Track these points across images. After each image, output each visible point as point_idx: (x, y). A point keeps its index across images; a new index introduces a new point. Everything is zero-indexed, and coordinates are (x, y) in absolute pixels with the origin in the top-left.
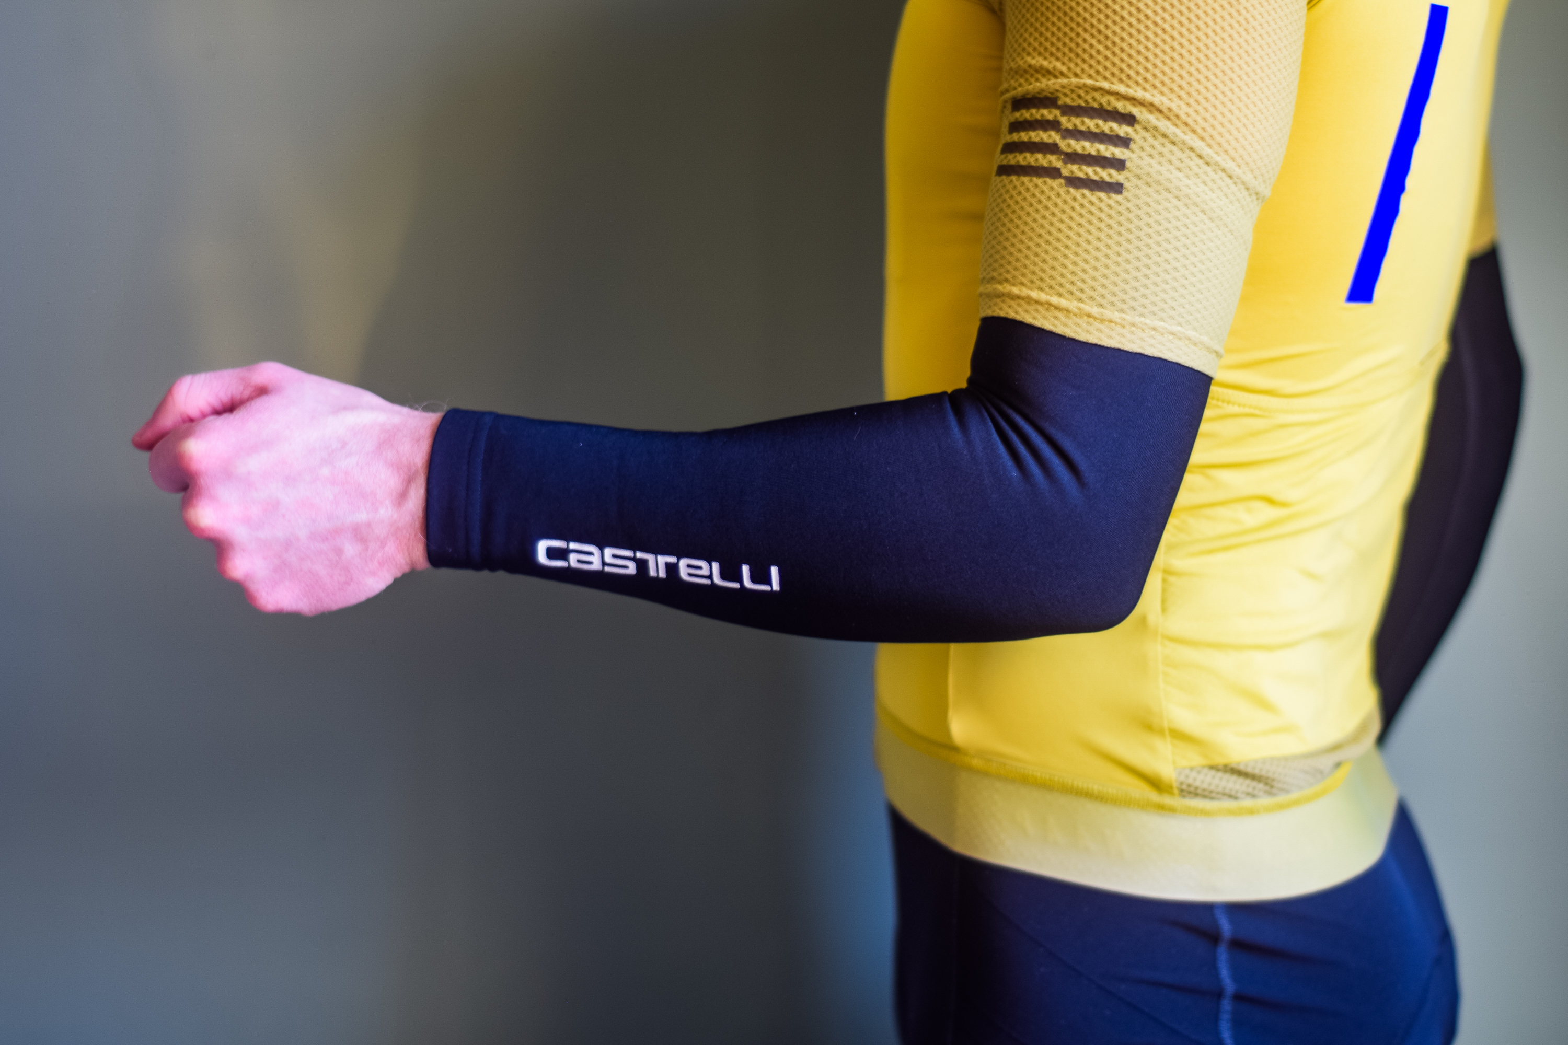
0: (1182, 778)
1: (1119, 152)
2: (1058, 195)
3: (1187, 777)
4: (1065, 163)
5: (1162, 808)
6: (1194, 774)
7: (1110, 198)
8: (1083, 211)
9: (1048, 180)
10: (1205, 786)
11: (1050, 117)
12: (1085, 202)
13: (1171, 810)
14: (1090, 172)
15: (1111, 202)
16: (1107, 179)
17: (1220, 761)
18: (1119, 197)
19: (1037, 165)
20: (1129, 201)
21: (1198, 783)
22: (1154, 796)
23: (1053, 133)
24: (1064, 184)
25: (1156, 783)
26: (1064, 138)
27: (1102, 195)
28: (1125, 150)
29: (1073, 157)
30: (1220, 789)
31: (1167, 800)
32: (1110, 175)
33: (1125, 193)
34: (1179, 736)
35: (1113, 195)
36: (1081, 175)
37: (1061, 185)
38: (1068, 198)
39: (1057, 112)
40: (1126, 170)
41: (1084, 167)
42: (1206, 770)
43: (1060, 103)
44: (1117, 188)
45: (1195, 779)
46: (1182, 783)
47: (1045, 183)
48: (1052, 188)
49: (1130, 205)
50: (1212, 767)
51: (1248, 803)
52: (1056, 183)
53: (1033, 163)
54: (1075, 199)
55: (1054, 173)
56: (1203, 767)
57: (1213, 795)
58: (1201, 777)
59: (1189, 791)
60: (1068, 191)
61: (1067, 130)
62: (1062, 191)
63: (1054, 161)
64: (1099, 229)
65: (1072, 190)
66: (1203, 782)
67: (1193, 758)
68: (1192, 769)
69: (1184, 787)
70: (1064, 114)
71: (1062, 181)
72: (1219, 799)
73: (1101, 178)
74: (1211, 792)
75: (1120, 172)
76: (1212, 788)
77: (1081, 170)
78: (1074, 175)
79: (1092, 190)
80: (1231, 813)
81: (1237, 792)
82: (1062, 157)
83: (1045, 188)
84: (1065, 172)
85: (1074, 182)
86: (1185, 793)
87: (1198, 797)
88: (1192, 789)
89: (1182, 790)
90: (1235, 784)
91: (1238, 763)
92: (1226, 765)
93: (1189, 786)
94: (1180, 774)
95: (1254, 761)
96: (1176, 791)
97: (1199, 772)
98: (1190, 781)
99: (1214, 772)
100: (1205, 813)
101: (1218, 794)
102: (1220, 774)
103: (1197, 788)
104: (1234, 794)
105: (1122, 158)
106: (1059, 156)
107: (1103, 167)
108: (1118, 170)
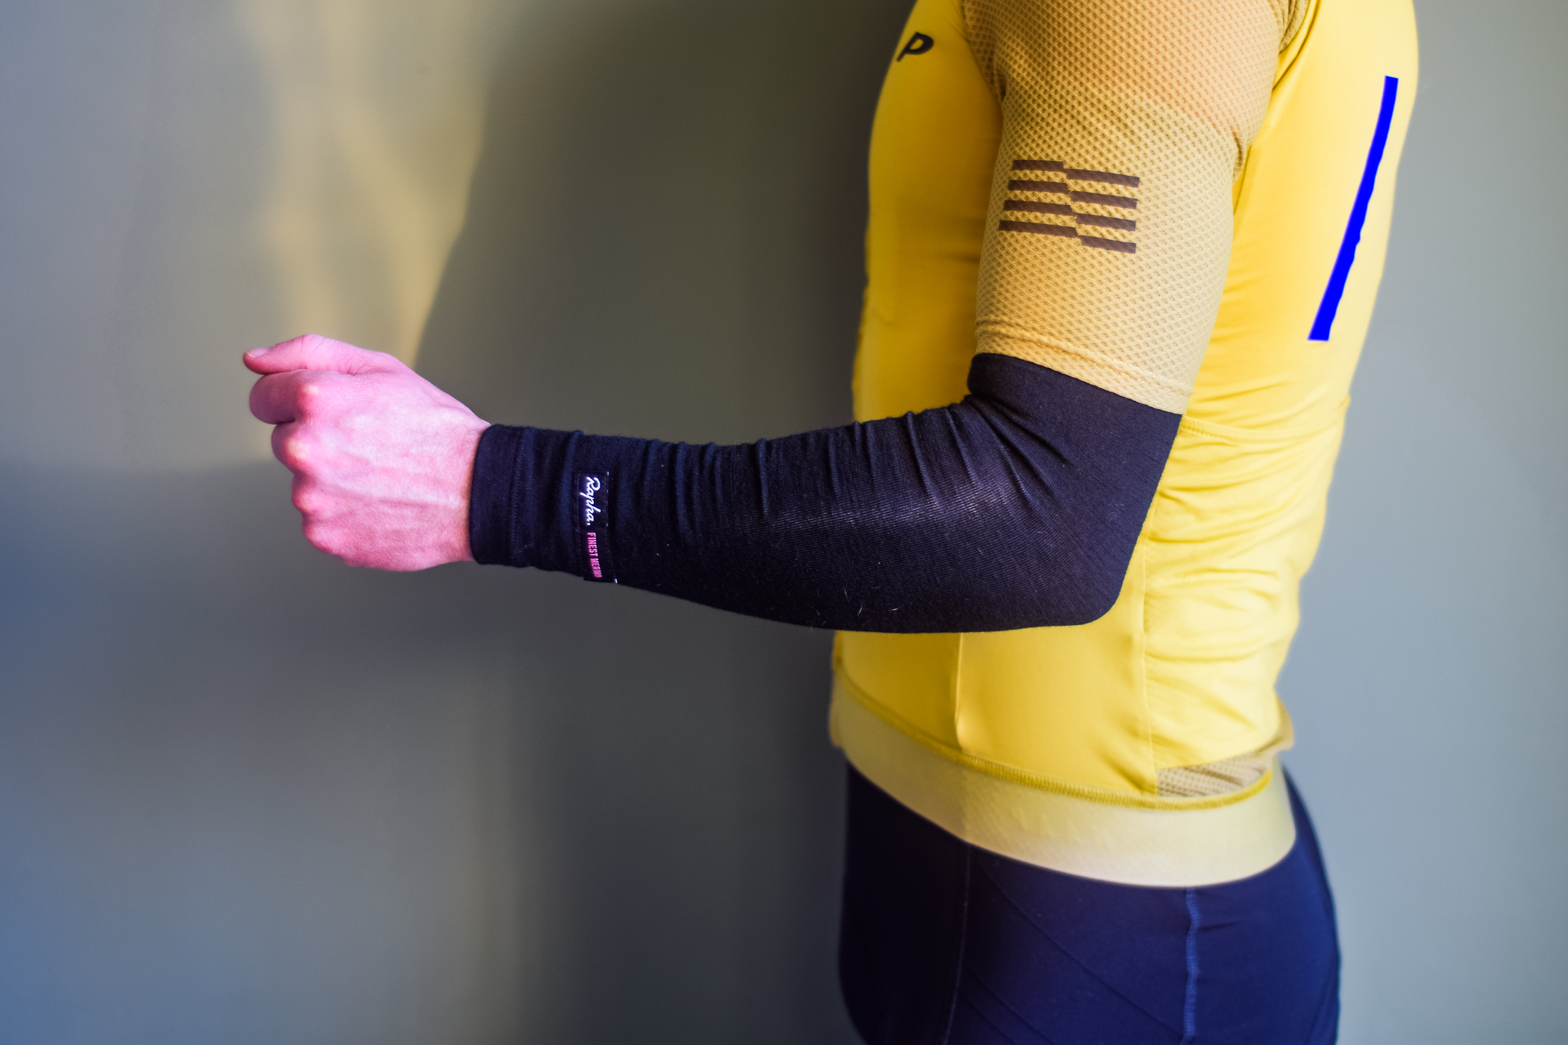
0: (1162, 778)
1: (1127, 213)
2: (1077, 252)
3: (1166, 777)
4: (1079, 223)
5: (1141, 805)
6: (1171, 775)
7: (1124, 256)
8: (1102, 268)
9: (1064, 238)
10: (1181, 785)
11: (1057, 180)
12: (1102, 259)
13: (1151, 806)
14: (1106, 232)
15: (1125, 260)
16: (1122, 239)
17: (1194, 762)
18: (1132, 256)
19: (1051, 223)
20: (1141, 260)
21: (1175, 783)
22: (1135, 794)
23: (1062, 195)
24: (1080, 243)
25: (1138, 783)
26: (1074, 200)
27: (1117, 253)
28: (1132, 211)
29: (1085, 218)
30: (1193, 788)
31: (1147, 798)
32: (1122, 236)
33: (1138, 253)
34: (1160, 741)
35: (1127, 254)
36: (1097, 235)
37: (1078, 244)
38: (1087, 256)
39: (1063, 175)
40: (1136, 231)
41: (1098, 227)
42: (1181, 771)
43: (1066, 167)
44: (1130, 247)
45: (1173, 779)
46: (1162, 783)
47: (1061, 241)
48: (1069, 246)
49: (1142, 263)
50: (1186, 769)
51: (1213, 798)
52: (1074, 241)
53: (1046, 222)
54: (1093, 257)
55: (1070, 232)
56: (1179, 768)
57: (1187, 792)
58: (1177, 777)
59: (1168, 789)
60: (1084, 249)
61: (1075, 192)
62: (1080, 248)
63: (1067, 220)
64: (1117, 286)
65: (1088, 248)
66: (1179, 781)
67: (1171, 761)
68: (1169, 770)
69: (1164, 786)
70: (1070, 177)
71: (1079, 240)
72: (1191, 796)
73: (1116, 238)
74: (1185, 790)
75: (1132, 232)
76: (1187, 786)
77: (1095, 230)
78: (1089, 235)
79: (1107, 249)
80: (1198, 806)
81: (1206, 789)
82: (1076, 218)
83: (1063, 246)
84: (1080, 232)
85: (1089, 241)
86: (1163, 792)
87: (1174, 794)
88: (1170, 788)
89: (1161, 789)
90: (1204, 782)
91: (1209, 765)
92: (1198, 767)
93: (1168, 785)
94: (1160, 775)
95: (1221, 762)
96: (1156, 790)
97: (1175, 773)
98: (1169, 781)
99: (1187, 773)
100: (1178, 808)
101: (1191, 791)
102: (1192, 774)
103: (1174, 787)
104: (1203, 791)
105: (1132, 218)
106: (1072, 217)
107: (1116, 228)
108: (1129, 230)
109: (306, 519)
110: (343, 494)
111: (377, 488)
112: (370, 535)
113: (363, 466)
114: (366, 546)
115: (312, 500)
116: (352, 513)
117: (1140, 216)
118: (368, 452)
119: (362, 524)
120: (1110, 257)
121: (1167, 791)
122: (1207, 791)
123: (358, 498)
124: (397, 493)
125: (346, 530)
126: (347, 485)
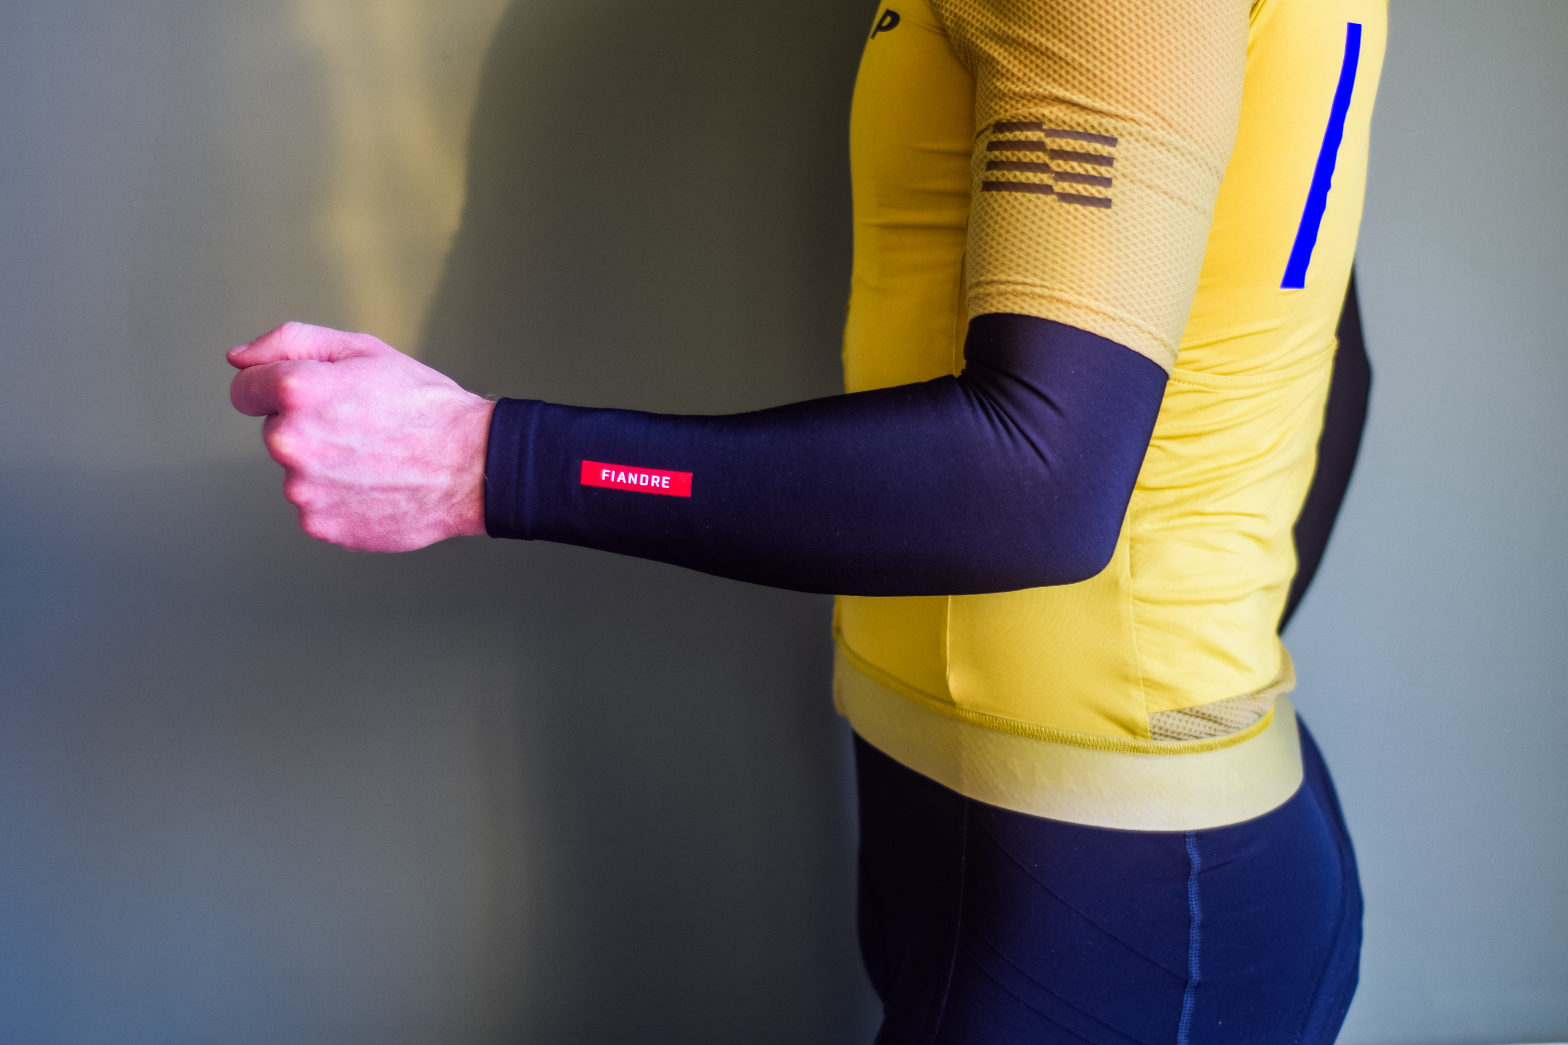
0: (1155, 722)
1: (1104, 171)
2: (1052, 208)
3: (1159, 721)
4: (1056, 180)
5: (1136, 750)
6: (1164, 718)
7: (1100, 211)
8: (1077, 223)
9: (1041, 195)
10: (1174, 728)
11: (1035, 139)
12: (1078, 215)
13: (1146, 751)
14: (1081, 189)
15: (1101, 215)
16: (1097, 195)
17: (1186, 705)
18: (1108, 211)
19: (1029, 182)
20: (1117, 214)
21: (1168, 726)
22: (1129, 739)
23: (1040, 154)
24: (1056, 200)
25: (1130, 728)
26: (1052, 158)
27: (1093, 209)
28: (1109, 169)
29: (1062, 176)
30: (1187, 731)
31: (1141, 743)
32: (1099, 192)
33: (1114, 208)
34: (1152, 685)
35: (1103, 210)
36: (1073, 192)
37: (1054, 201)
38: (1062, 212)
39: (1042, 134)
40: (1112, 187)
41: (1074, 185)
42: (1175, 714)
43: (1045, 127)
44: (1106, 203)
45: (1165, 723)
46: (1154, 727)
47: (1038, 198)
48: (1045, 203)
49: (1118, 218)
50: (1179, 712)
51: (1208, 741)
52: (1050, 199)
53: (1024, 180)
54: (1069, 213)
55: (1046, 189)
56: (1172, 711)
57: (1181, 736)
58: (1170, 721)
59: (1161, 733)
60: (1061, 205)
61: (1053, 151)
62: (1056, 205)
63: (1045, 178)
64: (1093, 238)
65: (1065, 205)
66: (1172, 725)
67: (1164, 705)
68: (1162, 713)
69: (1156, 730)
70: (1048, 136)
71: (1055, 197)
72: (1186, 740)
73: (1092, 194)
74: (1179, 734)
75: (1108, 189)
76: (1180, 730)
77: (1072, 187)
78: (1065, 192)
79: (1083, 205)
80: (1194, 750)
81: (1201, 733)
82: (1053, 175)
83: (1039, 203)
84: (1057, 189)
85: (1065, 197)
86: (1156, 736)
87: (1168, 738)
88: (1163, 732)
89: (1155, 733)
90: (1199, 726)
91: (1202, 707)
92: (1191, 709)
93: (1160, 728)
94: (1152, 718)
95: (1214, 704)
96: (1149, 734)
97: (1168, 716)
98: (1162, 724)
99: (1181, 716)
100: (1173, 752)
101: (1185, 734)
102: (1186, 717)
103: (1167, 730)
104: (1197, 734)
105: (1108, 176)
106: (1050, 175)
107: (1092, 184)
108: (1105, 187)
109: (300, 512)
110: (332, 484)
111: (367, 477)
112: (365, 521)
113: (349, 453)
114: (363, 533)
115: (303, 493)
116: (343, 502)
117: (1117, 174)
118: (353, 439)
119: (356, 513)
120: (1086, 212)
121: (1161, 735)
122: (1202, 735)
123: (349, 488)
124: (388, 479)
125: (340, 520)
126: (336, 475)
